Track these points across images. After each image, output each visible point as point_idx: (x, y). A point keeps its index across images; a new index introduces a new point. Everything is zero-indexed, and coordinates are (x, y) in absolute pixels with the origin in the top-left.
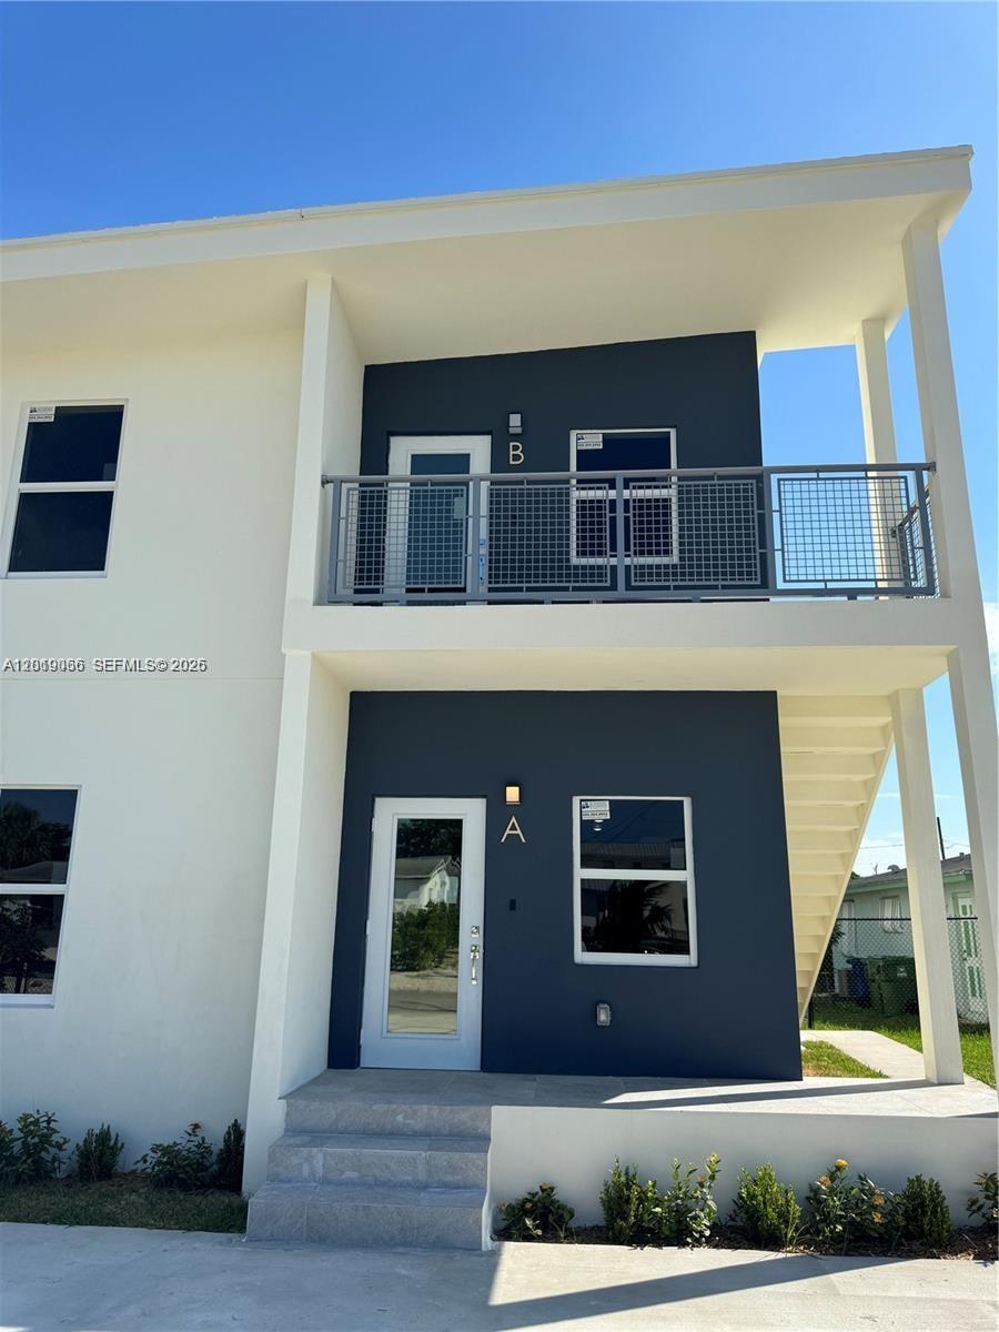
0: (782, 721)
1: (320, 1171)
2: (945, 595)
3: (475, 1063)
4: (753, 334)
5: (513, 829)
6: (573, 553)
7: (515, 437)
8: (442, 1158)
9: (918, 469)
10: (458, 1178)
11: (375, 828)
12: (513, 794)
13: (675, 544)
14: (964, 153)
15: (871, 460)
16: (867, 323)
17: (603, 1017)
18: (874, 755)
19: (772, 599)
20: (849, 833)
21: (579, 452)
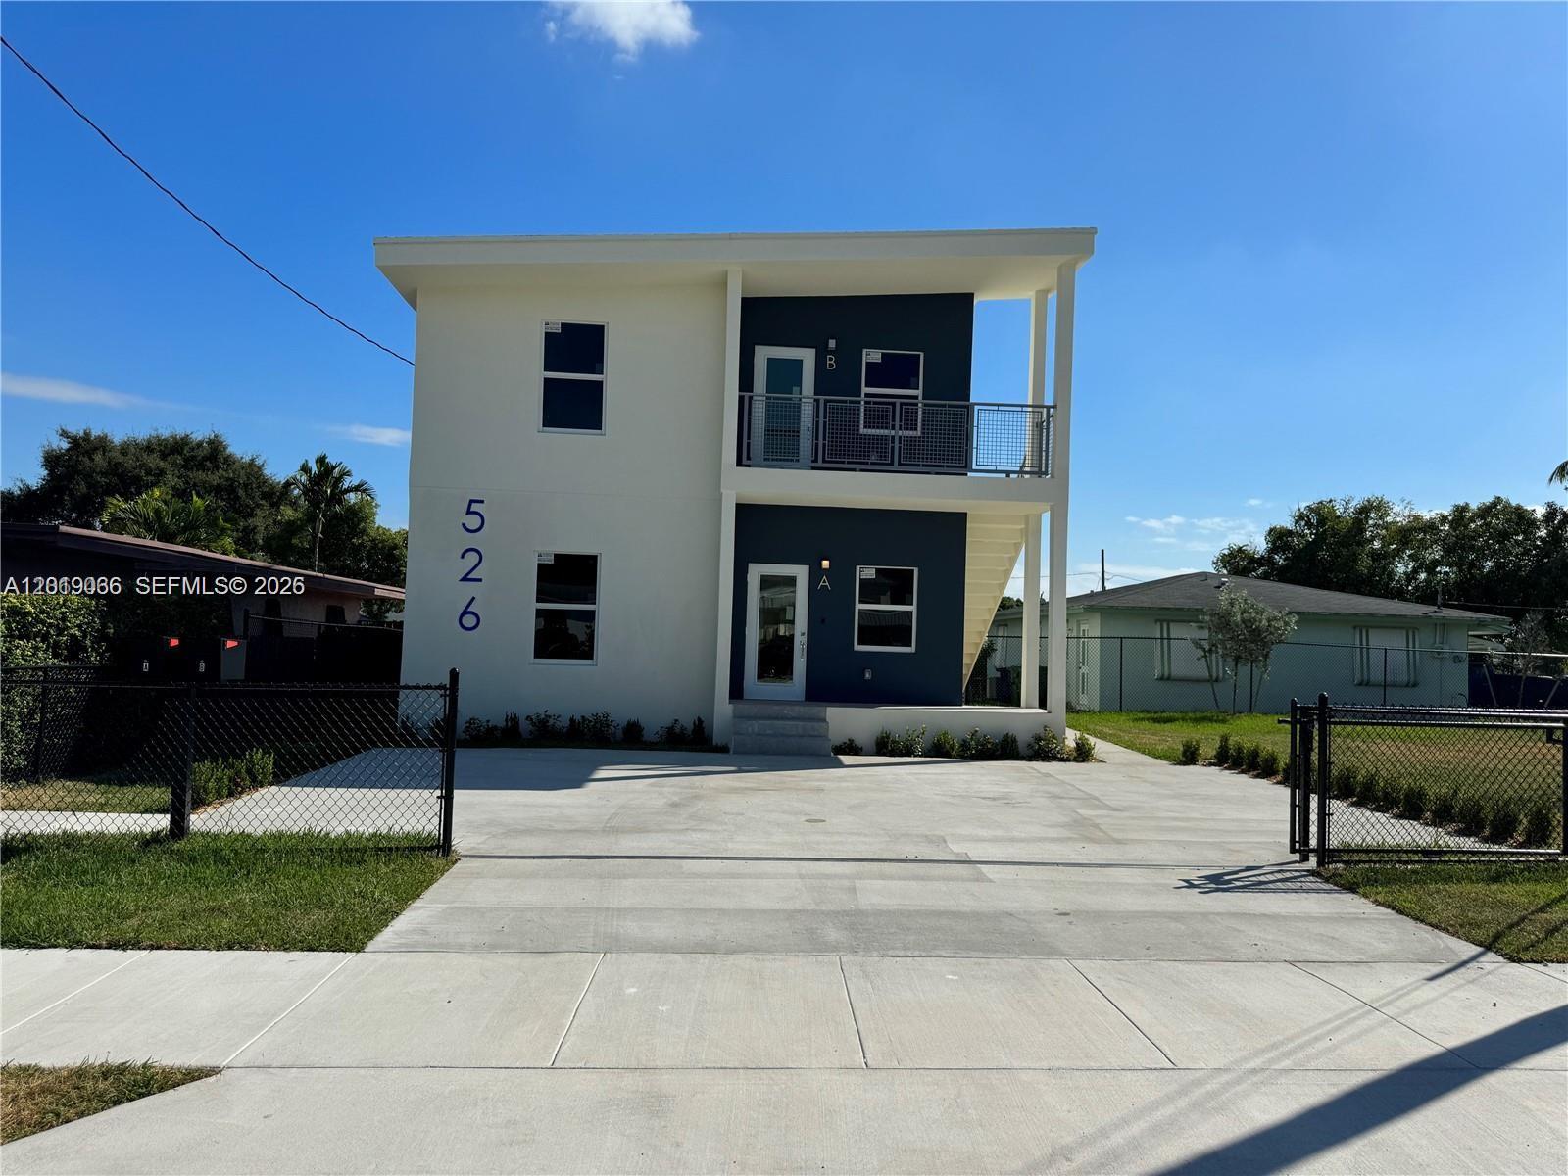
0: (968, 525)
1: (756, 730)
2: (1052, 477)
3: (803, 699)
4: (973, 294)
5: (824, 582)
6: (862, 426)
7: (831, 352)
8: (809, 725)
9: (1048, 407)
10: (816, 733)
11: (748, 580)
12: (826, 564)
13: (919, 425)
14: (1092, 231)
15: (1030, 402)
16: (1037, 292)
17: (868, 676)
18: (1015, 544)
19: (969, 474)
20: (999, 585)
21: (867, 363)
